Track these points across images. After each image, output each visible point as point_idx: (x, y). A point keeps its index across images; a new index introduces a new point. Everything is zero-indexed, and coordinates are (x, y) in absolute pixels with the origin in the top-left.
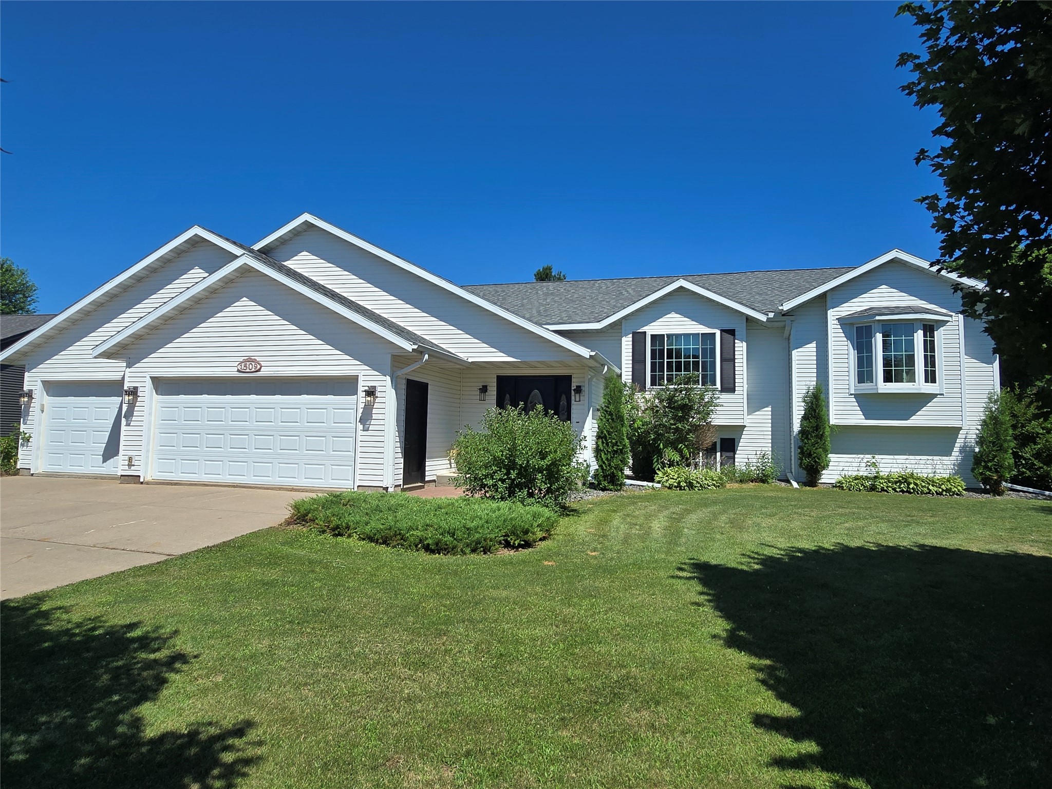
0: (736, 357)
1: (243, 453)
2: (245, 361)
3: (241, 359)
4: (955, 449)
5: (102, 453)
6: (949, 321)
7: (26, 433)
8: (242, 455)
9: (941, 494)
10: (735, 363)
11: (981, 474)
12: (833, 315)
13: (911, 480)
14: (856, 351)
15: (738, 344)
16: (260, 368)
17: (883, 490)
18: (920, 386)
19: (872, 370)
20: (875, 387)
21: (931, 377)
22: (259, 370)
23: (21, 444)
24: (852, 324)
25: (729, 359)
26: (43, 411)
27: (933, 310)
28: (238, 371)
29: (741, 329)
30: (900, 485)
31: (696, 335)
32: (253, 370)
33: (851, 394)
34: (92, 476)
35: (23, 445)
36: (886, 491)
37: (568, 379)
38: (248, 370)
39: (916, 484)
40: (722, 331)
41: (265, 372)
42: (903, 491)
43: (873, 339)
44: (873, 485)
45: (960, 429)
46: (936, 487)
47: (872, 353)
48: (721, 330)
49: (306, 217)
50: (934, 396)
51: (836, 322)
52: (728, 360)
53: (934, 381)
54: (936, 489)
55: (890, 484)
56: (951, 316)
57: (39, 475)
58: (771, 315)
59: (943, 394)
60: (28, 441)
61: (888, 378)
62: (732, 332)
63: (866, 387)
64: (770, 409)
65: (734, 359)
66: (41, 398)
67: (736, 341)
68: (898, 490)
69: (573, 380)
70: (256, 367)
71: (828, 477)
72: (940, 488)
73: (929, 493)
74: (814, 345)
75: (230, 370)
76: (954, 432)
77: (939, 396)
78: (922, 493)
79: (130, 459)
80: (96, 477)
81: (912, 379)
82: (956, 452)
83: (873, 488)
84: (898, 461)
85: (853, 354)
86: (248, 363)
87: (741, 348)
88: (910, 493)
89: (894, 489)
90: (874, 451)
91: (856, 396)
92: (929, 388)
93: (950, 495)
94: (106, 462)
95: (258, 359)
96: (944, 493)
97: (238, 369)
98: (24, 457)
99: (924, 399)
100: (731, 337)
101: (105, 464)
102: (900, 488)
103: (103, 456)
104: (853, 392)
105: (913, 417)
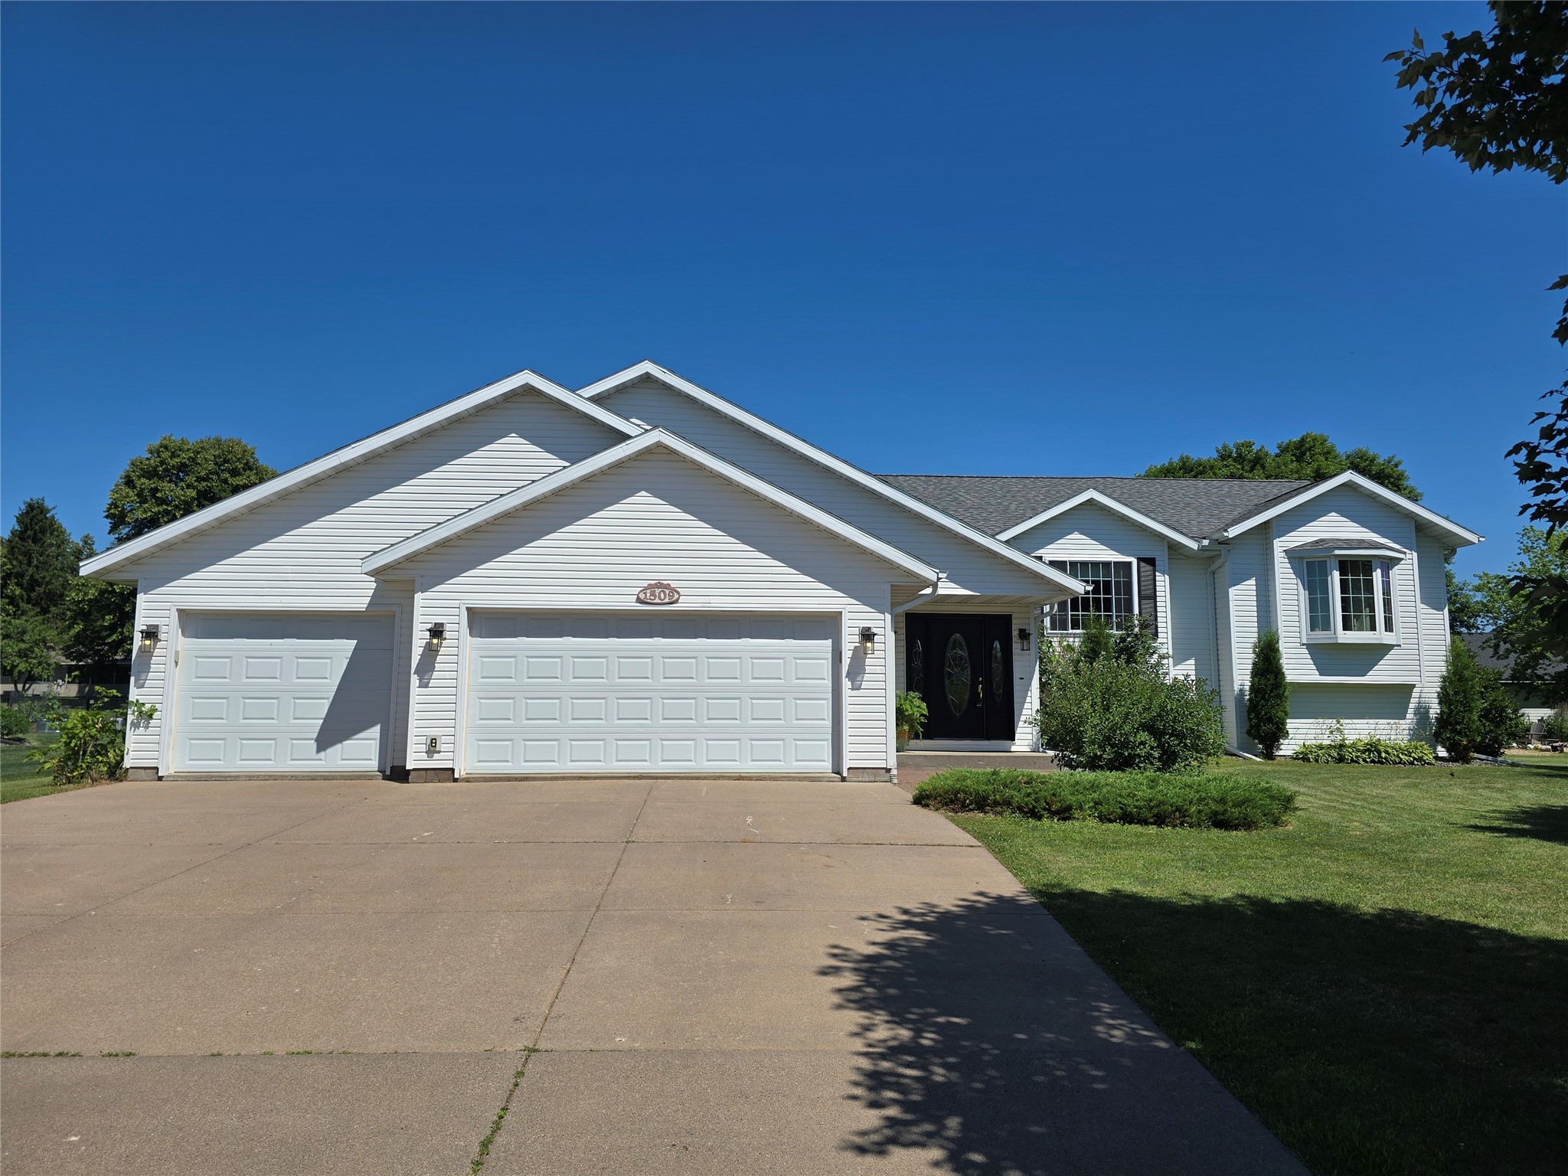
0: (1158, 594)
1: (642, 726)
2: (650, 586)
3: (645, 584)
4: (1410, 711)
5: (315, 735)
6: (1402, 559)
7: (144, 704)
8: (640, 730)
9: (1412, 763)
10: (1156, 602)
11: (1449, 739)
12: (1281, 545)
13: (1382, 749)
14: (1307, 592)
15: (1159, 577)
16: (679, 598)
17: (1353, 761)
18: (1380, 636)
19: (1329, 616)
20: (1334, 636)
21: (1389, 627)
22: (676, 601)
23: (132, 723)
24: (1302, 558)
25: (1149, 596)
26: (176, 663)
27: (1387, 545)
28: (639, 600)
29: (1162, 557)
30: (1369, 754)
31: (1107, 564)
32: (667, 600)
33: (1303, 644)
34: (304, 776)
35: (135, 725)
36: (1356, 762)
37: (1007, 620)
38: (657, 601)
39: (1387, 752)
40: (1140, 560)
41: (686, 604)
42: (1373, 761)
43: (1329, 578)
44: (1340, 755)
45: (1414, 686)
46: (1406, 755)
47: (1328, 594)
48: (1138, 559)
49: (646, 367)
50: (1391, 647)
51: (1283, 555)
52: (1147, 598)
53: (1391, 630)
54: (1407, 758)
55: (1359, 754)
56: (1405, 553)
57: (175, 778)
58: (1206, 542)
59: (1399, 646)
60: (151, 717)
61: (1347, 626)
62: (1151, 562)
63: (1321, 637)
64: (1192, 662)
65: (1155, 596)
66: (173, 640)
67: (1157, 574)
68: (1368, 760)
69: (1014, 621)
70: (673, 596)
71: (1287, 748)
72: (1410, 756)
73: (1400, 763)
74: (1253, 581)
75: (625, 601)
76: (1407, 690)
77: (1395, 648)
78: (1395, 763)
79: (433, 742)
80: (313, 777)
81: (1373, 628)
82: (1410, 715)
83: (1341, 759)
84: (1358, 726)
85: (1303, 595)
86: (657, 591)
87: (1163, 582)
88: (1382, 763)
89: (1364, 760)
90: (1337, 715)
91: (1309, 647)
92: (1388, 638)
93: (1422, 764)
94: (324, 749)
95: (673, 584)
96: (1416, 762)
97: (638, 598)
98: (137, 749)
99: (1383, 650)
100: (1150, 568)
101: (322, 754)
102: (1369, 758)
103: (317, 740)
104: (1305, 642)
105: (1371, 673)
